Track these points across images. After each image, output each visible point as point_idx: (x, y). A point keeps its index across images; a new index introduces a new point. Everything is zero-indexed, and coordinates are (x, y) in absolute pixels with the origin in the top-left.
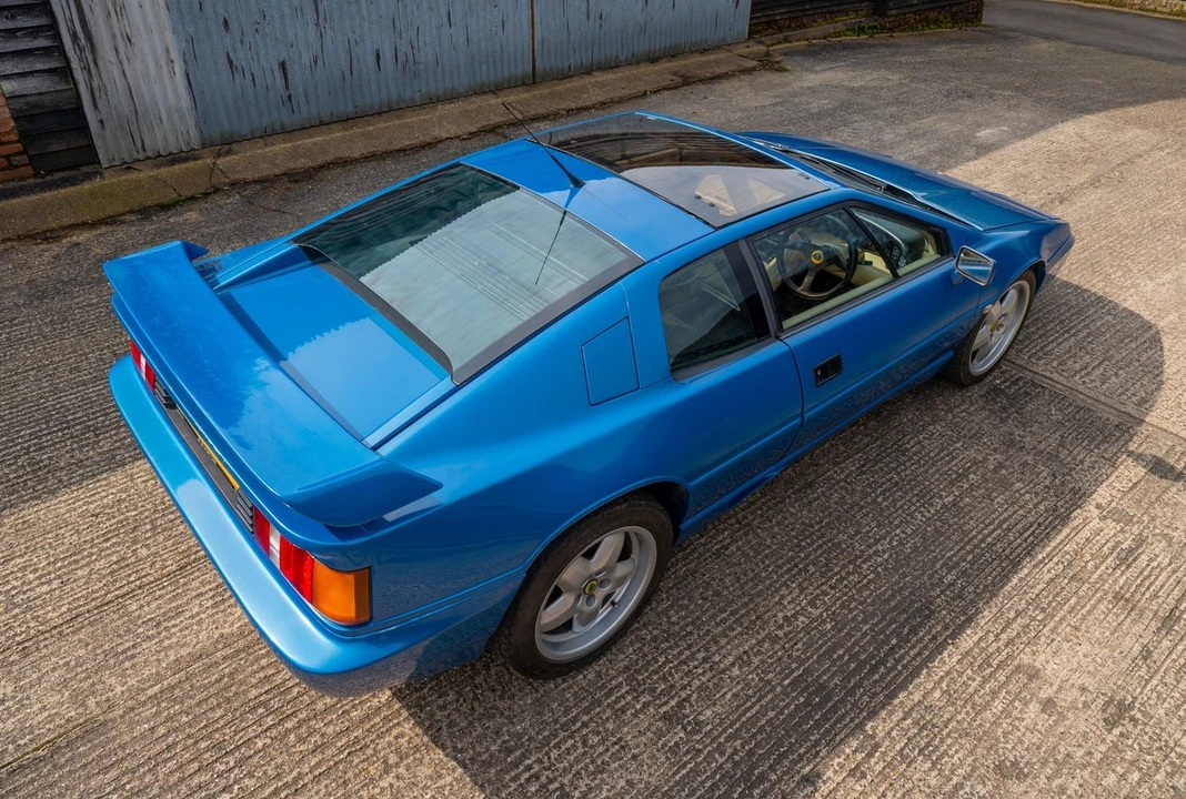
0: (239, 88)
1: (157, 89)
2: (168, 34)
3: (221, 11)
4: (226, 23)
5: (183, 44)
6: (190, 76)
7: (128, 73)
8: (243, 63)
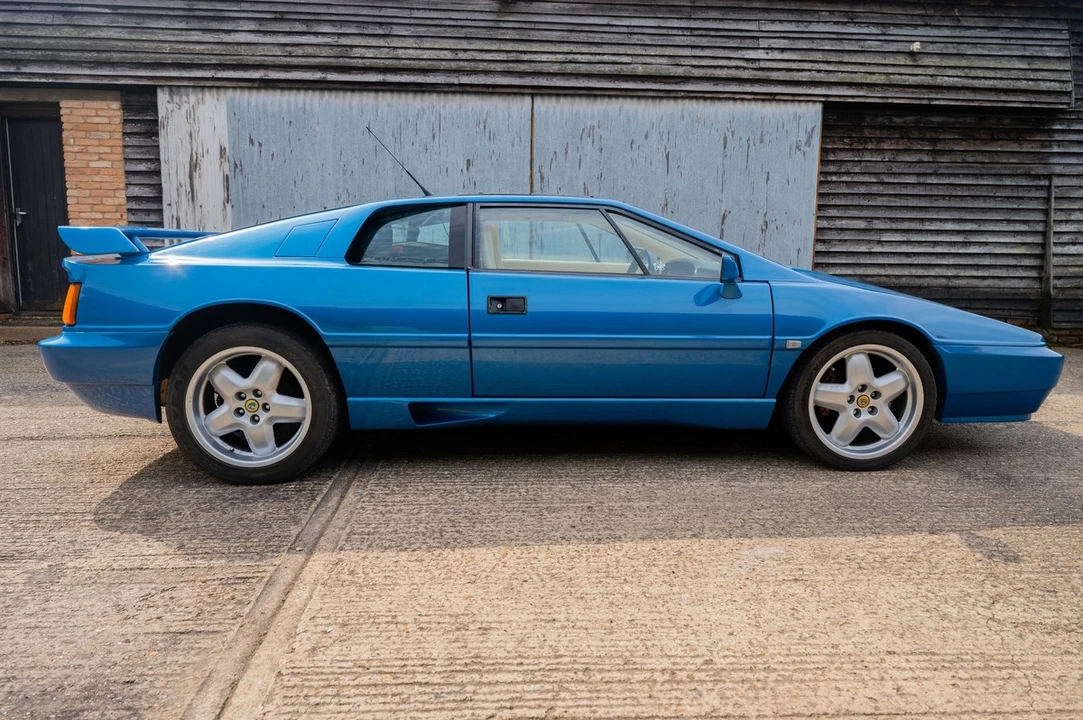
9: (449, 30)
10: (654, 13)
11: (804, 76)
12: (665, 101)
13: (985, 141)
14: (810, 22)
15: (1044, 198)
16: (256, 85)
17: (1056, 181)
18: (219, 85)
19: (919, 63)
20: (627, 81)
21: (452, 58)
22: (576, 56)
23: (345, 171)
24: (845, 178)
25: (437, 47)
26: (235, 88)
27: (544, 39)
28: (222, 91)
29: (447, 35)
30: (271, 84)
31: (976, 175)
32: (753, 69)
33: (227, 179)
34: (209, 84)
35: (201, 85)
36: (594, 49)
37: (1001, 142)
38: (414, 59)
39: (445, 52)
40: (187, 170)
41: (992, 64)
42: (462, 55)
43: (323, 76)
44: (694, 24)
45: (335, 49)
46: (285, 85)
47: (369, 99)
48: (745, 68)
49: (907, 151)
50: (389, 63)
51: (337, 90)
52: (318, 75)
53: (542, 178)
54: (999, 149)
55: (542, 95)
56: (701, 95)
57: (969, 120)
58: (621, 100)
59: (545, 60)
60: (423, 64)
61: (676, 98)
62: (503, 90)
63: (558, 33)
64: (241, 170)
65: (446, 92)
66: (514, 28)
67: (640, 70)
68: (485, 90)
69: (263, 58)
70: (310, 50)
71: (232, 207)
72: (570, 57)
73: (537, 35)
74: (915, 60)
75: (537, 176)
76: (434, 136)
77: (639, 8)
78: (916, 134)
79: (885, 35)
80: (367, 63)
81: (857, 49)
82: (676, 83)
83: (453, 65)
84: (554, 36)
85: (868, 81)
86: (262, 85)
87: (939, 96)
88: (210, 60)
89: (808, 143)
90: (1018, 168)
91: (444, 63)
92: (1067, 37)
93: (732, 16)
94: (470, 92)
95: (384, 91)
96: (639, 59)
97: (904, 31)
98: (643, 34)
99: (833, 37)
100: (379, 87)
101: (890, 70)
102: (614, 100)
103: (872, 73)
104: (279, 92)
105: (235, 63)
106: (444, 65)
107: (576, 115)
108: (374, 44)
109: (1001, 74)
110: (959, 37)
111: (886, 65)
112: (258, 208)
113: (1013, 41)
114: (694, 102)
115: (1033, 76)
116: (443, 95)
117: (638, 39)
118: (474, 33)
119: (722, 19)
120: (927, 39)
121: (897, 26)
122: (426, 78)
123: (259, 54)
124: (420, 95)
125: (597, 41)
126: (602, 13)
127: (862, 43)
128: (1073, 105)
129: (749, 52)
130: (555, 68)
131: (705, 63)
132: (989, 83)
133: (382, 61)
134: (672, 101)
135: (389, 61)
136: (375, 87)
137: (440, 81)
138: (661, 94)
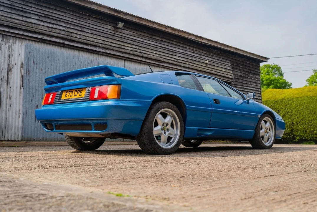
0: (36, 125)
1: (14, 120)
2: (21, 106)
3: (37, 103)
4: (37, 106)
5: (24, 109)
6: (24, 118)
7: (7, 114)
9: (101, 33)
10: (153, 40)
11: (187, 66)
12: (157, 68)
14: (186, 51)
16: (38, 40)
18: (23, 38)
20: (149, 60)
21: (103, 43)
22: (136, 50)
25: (98, 38)
26: (29, 40)
27: (127, 42)
28: (24, 40)
29: (101, 35)
30: (44, 41)
32: (176, 62)
33: (22, 77)
34: (20, 36)
35: (16, 37)
36: (140, 48)
38: (92, 41)
39: (101, 41)
40: (6, 71)
41: (220, 69)
42: (106, 43)
43: (63, 41)
44: (163, 46)
45: (67, 32)
46: (49, 42)
47: (76, 53)
48: (175, 61)
50: (85, 41)
51: (66, 47)
52: (61, 41)
55: (127, 60)
56: (166, 67)
59: (128, 49)
60: (95, 44)
61: (160, 67)
62: (118, 57)
63: (131, 41)
64: (29, 74)
65: (101, 55)
66: (119, 37)
67: (152, 57)
68: (112, 56)
70: (58, 31)
71: (24, 89)
72: (135, 49)
73: (125, 41)
74: (207, 66)
77: (149, 38)
79: (200, 57)
80: (78, 40)
82: (161, 63)
83: (104, 46)
84: (130, 42)
85: (199, 69)
86: (41, 41)
88: (22, 27)
91: (101, 44)
92: (230, 65)
93: (169, 45)
94: (107, 56)
95: (82, 51)
96: (151, 54)
97: (204, 57)
98: (151, 46)
99: (191, 56)
100: (81, 49)
101: (203, 67)
102: (145, 65)
103: (200, 67)
104: (45, 45)
105: (32, 30)
106: (101, 45)
107: (136, 68)
108: (79, 34)
109: (222, 72)
110: (214, 61)
111: (202, 66)
112: (34, 90)
113: (222, 64)
114: (164, 69)
115: (227, 73)
116: (99, 56)
117: (150, 48)
118: (108, 36)
119: (168, 46)
120: (209, 60)
121: (202, 55)
122: (96, 49)
123: (40, 29)
124: (92, 55)
125: (141, 46)
126: (140, 37)
127: (196, 59)
128: (234, 82)
129: (175, 56)
130: (131, 52)
131: (166, 58)
132: (220, 74)
133: (82, 40)
134: (159, 68)
135: (85, 40)
136: (79, 49)
137: (100, 51)
138: (157, 65)
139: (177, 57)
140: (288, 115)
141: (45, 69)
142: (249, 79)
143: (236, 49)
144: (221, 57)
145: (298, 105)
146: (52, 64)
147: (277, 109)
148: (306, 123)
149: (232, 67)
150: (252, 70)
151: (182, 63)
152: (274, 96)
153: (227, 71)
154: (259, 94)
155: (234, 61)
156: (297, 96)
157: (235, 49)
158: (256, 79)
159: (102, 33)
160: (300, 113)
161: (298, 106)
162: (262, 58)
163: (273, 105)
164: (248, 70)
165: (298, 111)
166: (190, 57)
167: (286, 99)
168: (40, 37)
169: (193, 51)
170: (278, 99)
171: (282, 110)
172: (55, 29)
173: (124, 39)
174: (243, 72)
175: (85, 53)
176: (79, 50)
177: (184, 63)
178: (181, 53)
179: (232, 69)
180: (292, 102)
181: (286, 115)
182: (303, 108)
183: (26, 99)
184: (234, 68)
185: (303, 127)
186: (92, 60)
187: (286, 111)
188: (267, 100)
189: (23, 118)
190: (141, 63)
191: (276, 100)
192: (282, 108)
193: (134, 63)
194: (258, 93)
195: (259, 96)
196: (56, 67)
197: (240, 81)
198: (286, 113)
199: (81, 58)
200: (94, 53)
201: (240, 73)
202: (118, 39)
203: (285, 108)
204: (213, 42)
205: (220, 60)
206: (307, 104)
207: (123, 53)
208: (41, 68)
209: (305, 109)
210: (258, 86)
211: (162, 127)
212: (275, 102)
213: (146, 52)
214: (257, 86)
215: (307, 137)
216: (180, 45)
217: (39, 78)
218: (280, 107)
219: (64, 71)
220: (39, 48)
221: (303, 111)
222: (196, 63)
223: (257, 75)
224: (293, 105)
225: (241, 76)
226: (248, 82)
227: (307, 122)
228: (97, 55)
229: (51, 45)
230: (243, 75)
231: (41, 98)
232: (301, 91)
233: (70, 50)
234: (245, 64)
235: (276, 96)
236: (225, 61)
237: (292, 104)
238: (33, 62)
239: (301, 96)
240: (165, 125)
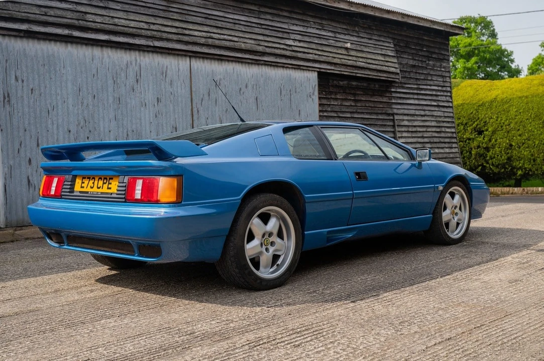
0: (31, 195)
3: (28, 155)
4: (30, 160)
5: (6, 169)
6: (7, 186)
8: (36, 182)
9: (142, 9)
10: (243, 12)
11: (310, 57)
12: (253, 66)
13: (372, 96)
14: (308, 27)
15: (392, 125)
16: (22, 35)
17: (396, 117)
19: (350, 54)
20: (238, 52)
21: (148, 28)
22: (212, 34)
23: (82, 103)
24: (325, 114)
25: (137, 19)
27: (194, 21)
29: (142, 12)
30: (33, 35)
31: (370, 113)
32: (290, 51)
36: (219, 31)
37: (377, 97)
38: (126, 27)
39: (143, 24)
41: (373, 57)
42: (152, 27)
43: (70, 32)
44: (262, 22)
45: (75, 13)
46: (43, 37)
47: (97, 52)
48: (287, 50)
49: (346, 100)
51: (77, 43)
52: (66, 32)
53: (198, 111)
54: (376, 100)
55: (195, 57)
56: (270, 63)
57: (365, 85)
58: (234, 63)
59: (197, 35)
60: (131, 30)
61: (258, 64)
62: (177, 52)
63: (200, 19)
64: (9, 101)
65: (144, 51)
66: (177, 13)
67: (243, 46)
68: (167, 51)
69: (26, 14)
70: (59, 13)
71: (2, 130)
72: (209, 35)
73: (190, 19)
74: (348, 52)
75: (195, 110)
76: (137, 81)
77: (236, 8)
78: (348, 91)
79: (335, 37)
80: (99, 26)
81: (327, 44)
82: (260, 56)
83: (149, 33)
84: (199, 20)
85: (334, 62)
86: (26, 35)
87: (359, 72)
89: (313, 94)
90: (383, 110)
92: (392, 46)
93: (276, 19)
94: (157, 52)
95: (107, 47)
96: (241, 40)
97: (342, 36)
98: (240, 24)
99: (317, 36)
100: (105, 44)
101: (341, 56)
102: (230, 63)
103: (335, 58)
104: (36, 41)
105: (7, 16)
106: (144, 32)
107: (213, 71)
108: (100, 13)
109: (377, 62)
110: (360, 42)
111: (338, 54)
112: (22, 131)
113: (377, 46)
114: (266, 67)
115: (387, 64)
116: (141, 53)
117: (239, 28)
118: (156, 12)
119: (272, 21)
120: (351, 42)
121: (339, 33)
122: (134, 40)
123: (23, 11)
124: (128, 52)
125: (220, 26)
126: (219, 9)
127: (328, 41)
128: (400, 80)
129: (287, 40)
130: (203, 41)
131: (270, 45)
132: (374, 67)
133: (107, 26)
134: (257, 66)
135: (111, 26)
136: (103, 44)
137: (142, 44)
138: (253, 62)
139: (291, 41)
140: (502, 130)
141: (40, 90)
142: (428, 71)
143: (403, 15)
144: (375, 33)
145: (521, 111)
146: (51, 78)
147: (482, 120)
148: (535, 145)
149: (396, 50)
150: (435, 53)
151: (300, 52)
152: (477, 95)
153: (387, 59)
154: (447, 98)
155: (400, 38)
156: (519, 94)
157: (401, 16)
158: (443, 70)
159: (145, 8)
160: (524, 127)
161: (522, 114)
162: (454, 28)
163: (474, 112)
164: (426, 54)
165: (521, 122)
166: (315, 39)
167: (498, 99)
168: (24, 27)
169: (320, 26)
170: (485, 100)
171: (492, 120)
172: (51, 9)
173: (187, 17)
174: (417, 59)
175: (114, 50)
176: (102, 46)
177: (304, 53)
178: (298, 32)
179: (397, 53)
180: (510, 106)
181: (498, 131)
182: (530, 116)
183: (8, 149)
184: (399, 52)
185: (530, 152)
186: (129, 62)
187: (498, 122)
188: (464, 103)
189: (5, 186)
190: (222, 60)
191: (481, 102)
192: (491, 118)
193: (209, 61)
194: (446, 96)
195: (448, 102)
196: (61, 83)
197: (412, 75)
198: (498, 127)
199: (106, 60)
200: (130, 49)
201: (411, 61)
202: (176, 17)
203: (498, 117)
204: (359, 6)
205: (374, 38)
206: (538, 109)
207: (187, 43)
208: (31, 87)
209: (534, 118)
210: (446, 82)
211: (261, 240)
212: (479, 106)
213: (230, 38)
214: (443, 81)
215: (537, 170)
216: (295, 17)
217: (29, 107)
218: (487, 115)
219: (75, 88)
220: (25, 49)
221: (530, 123)
222: (327, 50)
223: (444, 61)
224: (512, 112)
225: (414, 66)
226: (427, 75)
227: (537, 143)
228: (137, 53)
229: (47, 42)
230: (417, 64)
231: (36, 145)
232: (527, 84)
233: (84, 47)
234: (420, 42)
235: (481, 95)
236: (383, 39)
237: (511, 109)
238: (14, 77)
239: (528, 94)
240: (266, 236)
